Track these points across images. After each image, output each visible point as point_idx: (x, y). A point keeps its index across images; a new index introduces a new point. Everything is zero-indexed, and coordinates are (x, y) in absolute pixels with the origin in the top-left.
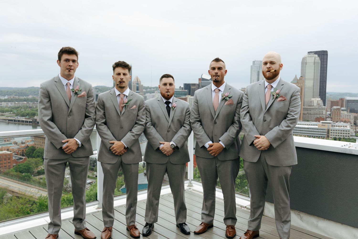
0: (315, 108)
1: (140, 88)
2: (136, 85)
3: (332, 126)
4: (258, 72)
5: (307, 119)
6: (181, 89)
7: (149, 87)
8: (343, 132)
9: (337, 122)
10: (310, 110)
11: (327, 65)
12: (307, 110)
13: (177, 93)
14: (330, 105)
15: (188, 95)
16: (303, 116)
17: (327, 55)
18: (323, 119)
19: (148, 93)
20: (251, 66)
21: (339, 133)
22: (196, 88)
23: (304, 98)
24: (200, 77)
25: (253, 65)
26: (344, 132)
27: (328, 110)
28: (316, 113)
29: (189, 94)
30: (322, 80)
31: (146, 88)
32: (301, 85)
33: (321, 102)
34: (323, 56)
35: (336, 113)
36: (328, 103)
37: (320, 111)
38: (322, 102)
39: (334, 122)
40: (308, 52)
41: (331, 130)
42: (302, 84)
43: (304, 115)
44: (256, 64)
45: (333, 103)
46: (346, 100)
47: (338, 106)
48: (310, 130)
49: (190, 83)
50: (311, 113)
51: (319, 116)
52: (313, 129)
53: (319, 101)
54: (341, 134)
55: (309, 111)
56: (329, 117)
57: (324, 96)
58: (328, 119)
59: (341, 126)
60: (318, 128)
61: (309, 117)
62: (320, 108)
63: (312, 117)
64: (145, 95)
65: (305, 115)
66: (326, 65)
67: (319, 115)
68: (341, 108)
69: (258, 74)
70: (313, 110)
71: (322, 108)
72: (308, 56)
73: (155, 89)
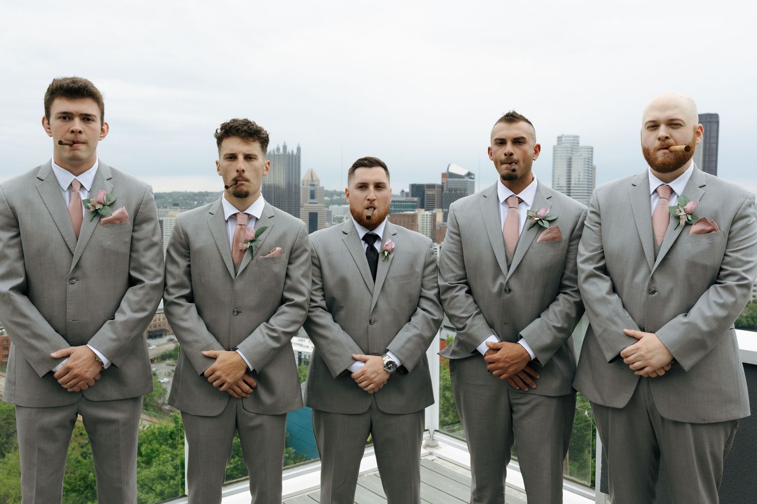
1: (318, 195)
2: (309, 187)
4: (569, 160)
6: (405, 195)
7: (338, 192)
11: (717, 143)
13: (396, 203)
15: (420, 209)
17: (717, 122)
19: (334, 204)
20: (554, 147)
22: (436, 194)
24: (445, 171)
25: (558, 144)
29: (422, 207)
31: (331, 194)
34: (708, 125)
44: (564, 143)
49: (424, 183)
64: (327, 208)
66: (715, 145)
69: (569, 163)
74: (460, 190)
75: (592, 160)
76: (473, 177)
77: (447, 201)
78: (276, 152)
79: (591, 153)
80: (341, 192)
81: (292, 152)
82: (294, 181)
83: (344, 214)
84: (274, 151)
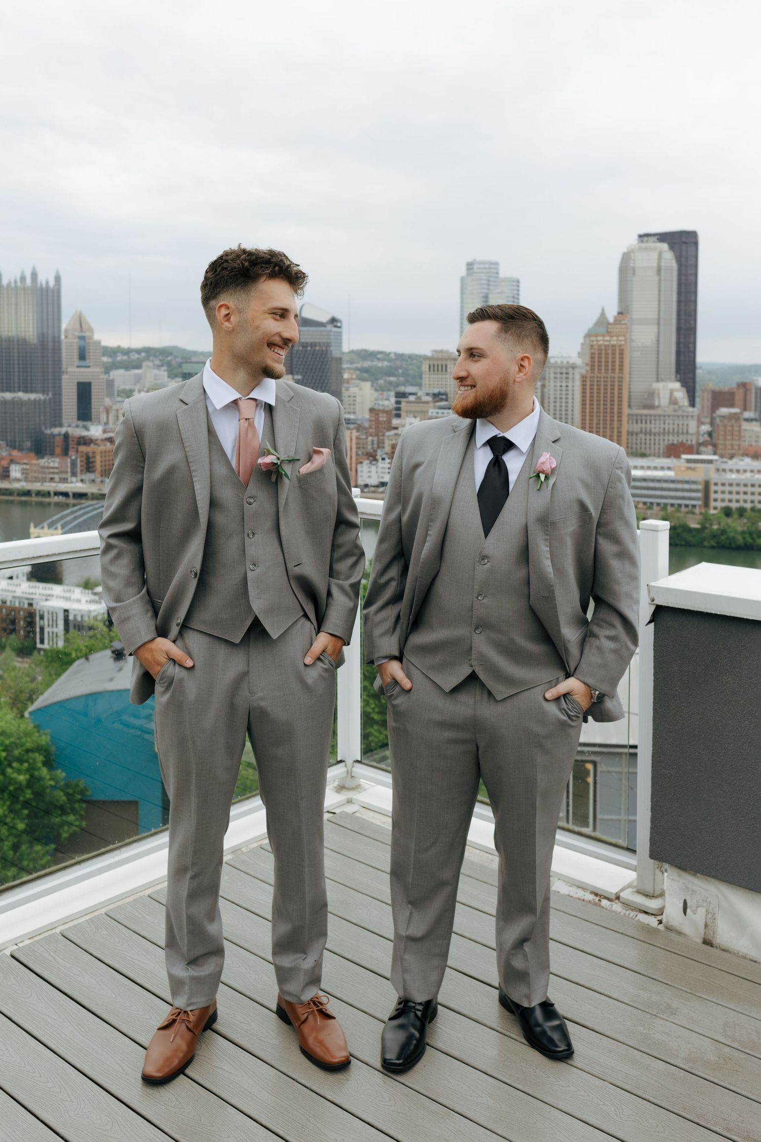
0: (665, 414)
1: (91, 354)
2: (76, 340)
3: (718, 470)
5: (641, 448)
7: (123, 349)
8: (749, 489)
9: (731, 457)
10: (648, 422)
11: (696, 275)
12: (639, 422)
14: (708, 403)
16: (628, 439)
17: (696, 244)
18: (690, 450)
19: (118, 368)
20: (463, 280)
21: (738, 493)
23: (630, 381)
25: (468, 275)
26: (753, 489)
27: (703, 420)
28: (669, 429)
30: (682, 325)
31: (113, 352)
32: (621, 341)
33: (681, 395)
34: (684, 247)
35: (729, 428)
36: (703, 399)
37: (678, 425)
38: (686, 396)
39: (722, 456)
40: (640, 236)
41: (716, 484)
42: (624, 336)
43: (632, 435)
44: (477, 273)
45: (720, 398)
46: (756, 388)
47: (732, 405)
48: (651, 485)
50: (653, 430)
51: (678, 441)
52: (659, 481)
53: (677, 390)
54: (745, 497)
55: (646, 423)
56: (704, 444)
57: (691, 375)
58: (702, 449)
59: (745, 471)
60: (673, 479)
61: (645, 444)
62: (680, 413)
63: (655, 444)
64: (107, 375)
65: (634, 435)
66: (694, 278)
67: (678, 436)
68: (741, 413)
70: (657, 422)
71: (686, 414)
72: (640, 249)
73: (143, 354)
74: (320, 345)
75: (518, 299)
76: (339, 324)
77: (300, 363)
78: (19, 284)
79: (516, 288)
80: (129, 348)
81: (47, 283)
82: (50, 332)
83: (135, 384)
84: (16, 282)
